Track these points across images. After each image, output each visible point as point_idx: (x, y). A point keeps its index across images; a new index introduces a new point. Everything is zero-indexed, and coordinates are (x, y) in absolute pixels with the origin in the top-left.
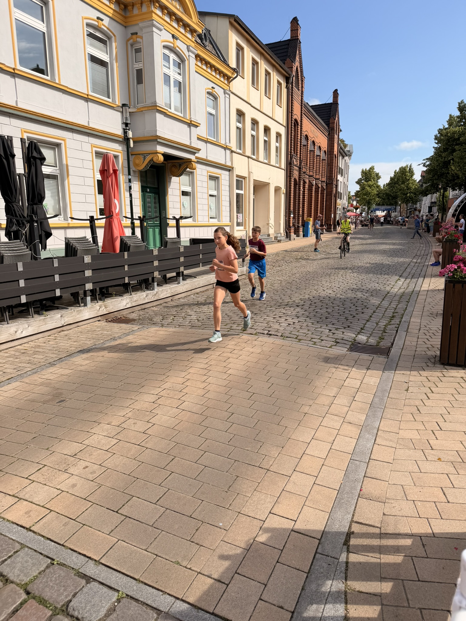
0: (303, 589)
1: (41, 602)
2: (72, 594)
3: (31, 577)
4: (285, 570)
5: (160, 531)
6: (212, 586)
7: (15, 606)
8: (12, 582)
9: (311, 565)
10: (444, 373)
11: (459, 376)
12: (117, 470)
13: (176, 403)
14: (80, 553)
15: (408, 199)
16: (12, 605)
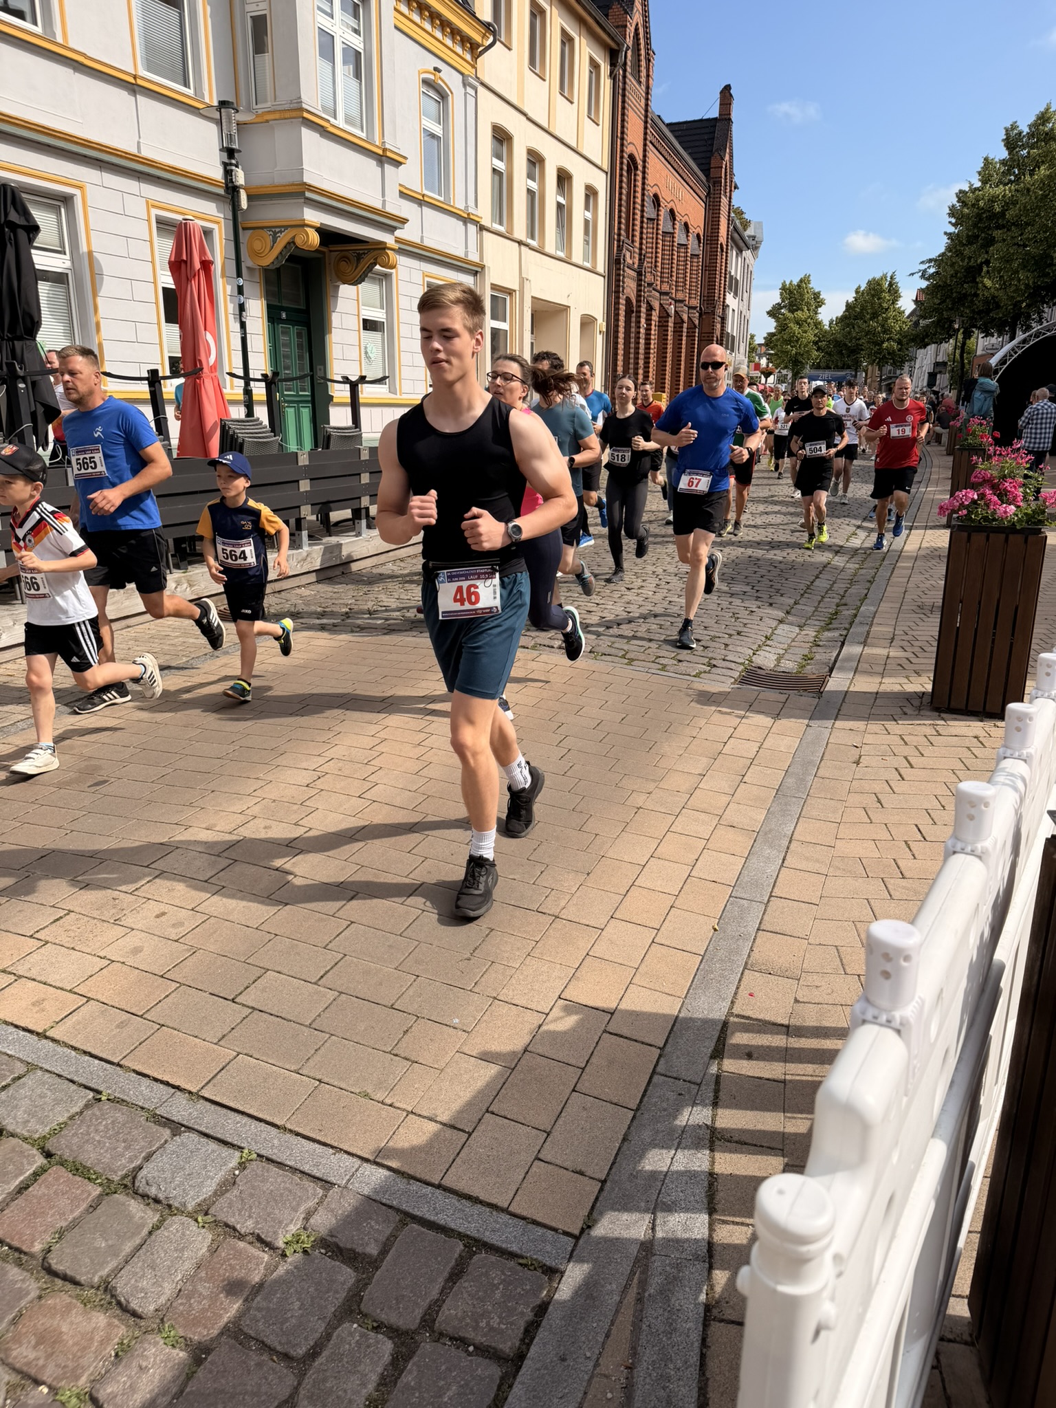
0: (624, 1139)
1: (77, 1170)
2: (143, 1155)
3: (54, 1125)
4: (589, 1105)
5: (328, 1036)
6: (436, 1135)
7: (22, 1178)
8: (13, 1135)
9: (643, 1096)
10: (938, 728)
11: (971, 734)
12: (230, 918)
13: (356, 787)
14: (156, 1080)
15: (884, 356)
16: (16, 1177)
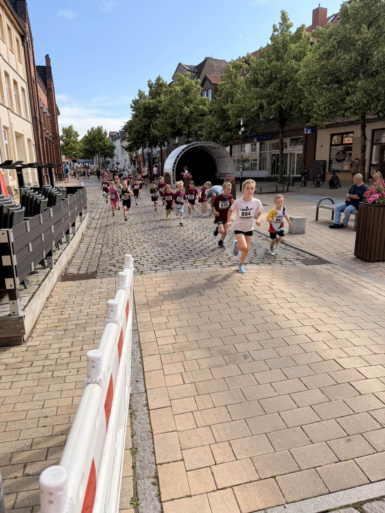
15: (106, 155)
